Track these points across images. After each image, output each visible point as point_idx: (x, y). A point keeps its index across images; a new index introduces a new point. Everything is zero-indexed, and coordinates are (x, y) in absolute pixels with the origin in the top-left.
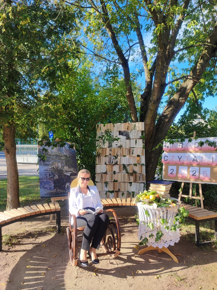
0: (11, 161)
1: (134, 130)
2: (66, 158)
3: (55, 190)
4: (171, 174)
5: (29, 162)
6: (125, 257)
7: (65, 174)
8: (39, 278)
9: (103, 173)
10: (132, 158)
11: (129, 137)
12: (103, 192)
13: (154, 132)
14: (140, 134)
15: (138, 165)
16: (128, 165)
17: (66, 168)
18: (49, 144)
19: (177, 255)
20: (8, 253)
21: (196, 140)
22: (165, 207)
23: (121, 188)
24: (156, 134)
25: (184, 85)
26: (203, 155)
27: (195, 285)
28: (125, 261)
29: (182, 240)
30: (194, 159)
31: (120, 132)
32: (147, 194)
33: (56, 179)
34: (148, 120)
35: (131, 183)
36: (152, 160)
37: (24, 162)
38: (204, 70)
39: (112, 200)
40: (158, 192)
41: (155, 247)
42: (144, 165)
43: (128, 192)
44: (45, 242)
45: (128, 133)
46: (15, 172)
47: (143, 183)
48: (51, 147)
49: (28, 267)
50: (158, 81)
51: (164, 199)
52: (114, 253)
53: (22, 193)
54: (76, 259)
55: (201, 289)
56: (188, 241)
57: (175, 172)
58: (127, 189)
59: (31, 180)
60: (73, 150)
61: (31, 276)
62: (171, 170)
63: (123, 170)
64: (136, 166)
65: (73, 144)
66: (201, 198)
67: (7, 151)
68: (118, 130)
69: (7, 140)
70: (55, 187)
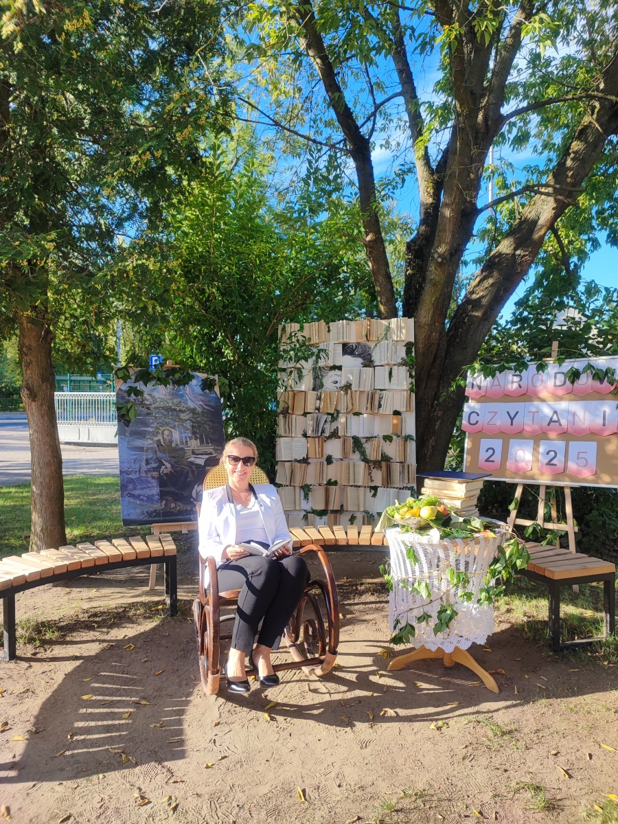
0: (42, 421)
1: (386, 339)
2: (193, 417)
3: (164, 502)
4: (487, 460)
5: (95, 441)
6: (352, 677)
7: (192, 459)
8: (114, 726)
9: (296, 461)
10: (377, 420)
11: (371, 361)
12: (296, 513)
13: (441, 346)
14: (402, 353)
15: (395, 437)
16: (368, 439)
17: (194, 444)
18: (145, 377)
19: (497, 673)
20: (32, 663)
21: (560, 366)
22: (463, 538)
23: (347, 502)
24: (447, 352)
25: (529, 213)
26: (577, 407)
27: (542, 747)
28: (351, 685)
29: (512, 636)
30: (551, 419)
31: (344, 345)
32: (414, 505)
33: (166, 474)
34: (426, 312)
35: (375, 488)
36: (437, 427)
37: (81, 441)
38: (588, 170)
39: (319, 532)
40: (446, 501)
41: (434, 649)
42: (413, 439)
43: (367, 512)
44: (134, 637)
45: (369, 348)
46: (52, 452)
47: (409, 489)
48: (150, 385)
49: (85, 697)
50: (455, 198)
51: (461, 520)
52: (321, 662)
53: (73, 518)
54: (217, 673)
55: (556, 755)
56: (528, 639)
57: (497, 457)
58: (364, 507)
59: (98, 485)
60: (214, 395)
61: (92, 720)
62: (487, 451)
63: (354, 452)
64: (391, 441)
65: (212, 377)
66: (569, 527)
67: (31, 394)
68: (341, 341)
69: (29, 364)
70: (162, 495)
